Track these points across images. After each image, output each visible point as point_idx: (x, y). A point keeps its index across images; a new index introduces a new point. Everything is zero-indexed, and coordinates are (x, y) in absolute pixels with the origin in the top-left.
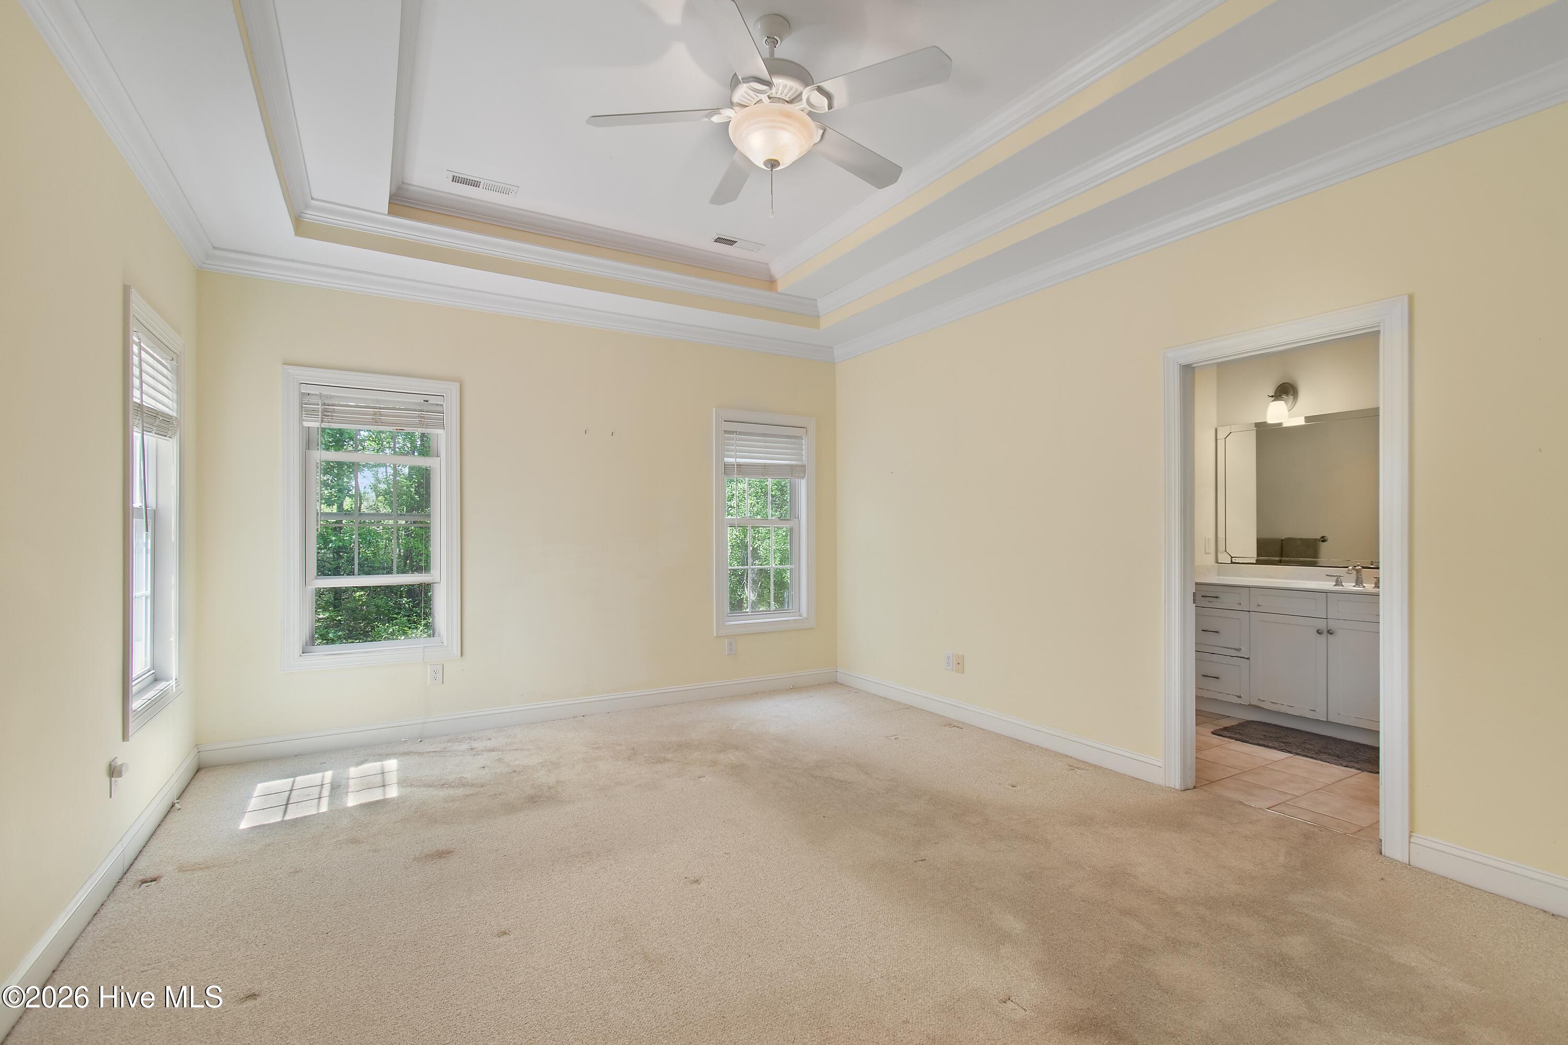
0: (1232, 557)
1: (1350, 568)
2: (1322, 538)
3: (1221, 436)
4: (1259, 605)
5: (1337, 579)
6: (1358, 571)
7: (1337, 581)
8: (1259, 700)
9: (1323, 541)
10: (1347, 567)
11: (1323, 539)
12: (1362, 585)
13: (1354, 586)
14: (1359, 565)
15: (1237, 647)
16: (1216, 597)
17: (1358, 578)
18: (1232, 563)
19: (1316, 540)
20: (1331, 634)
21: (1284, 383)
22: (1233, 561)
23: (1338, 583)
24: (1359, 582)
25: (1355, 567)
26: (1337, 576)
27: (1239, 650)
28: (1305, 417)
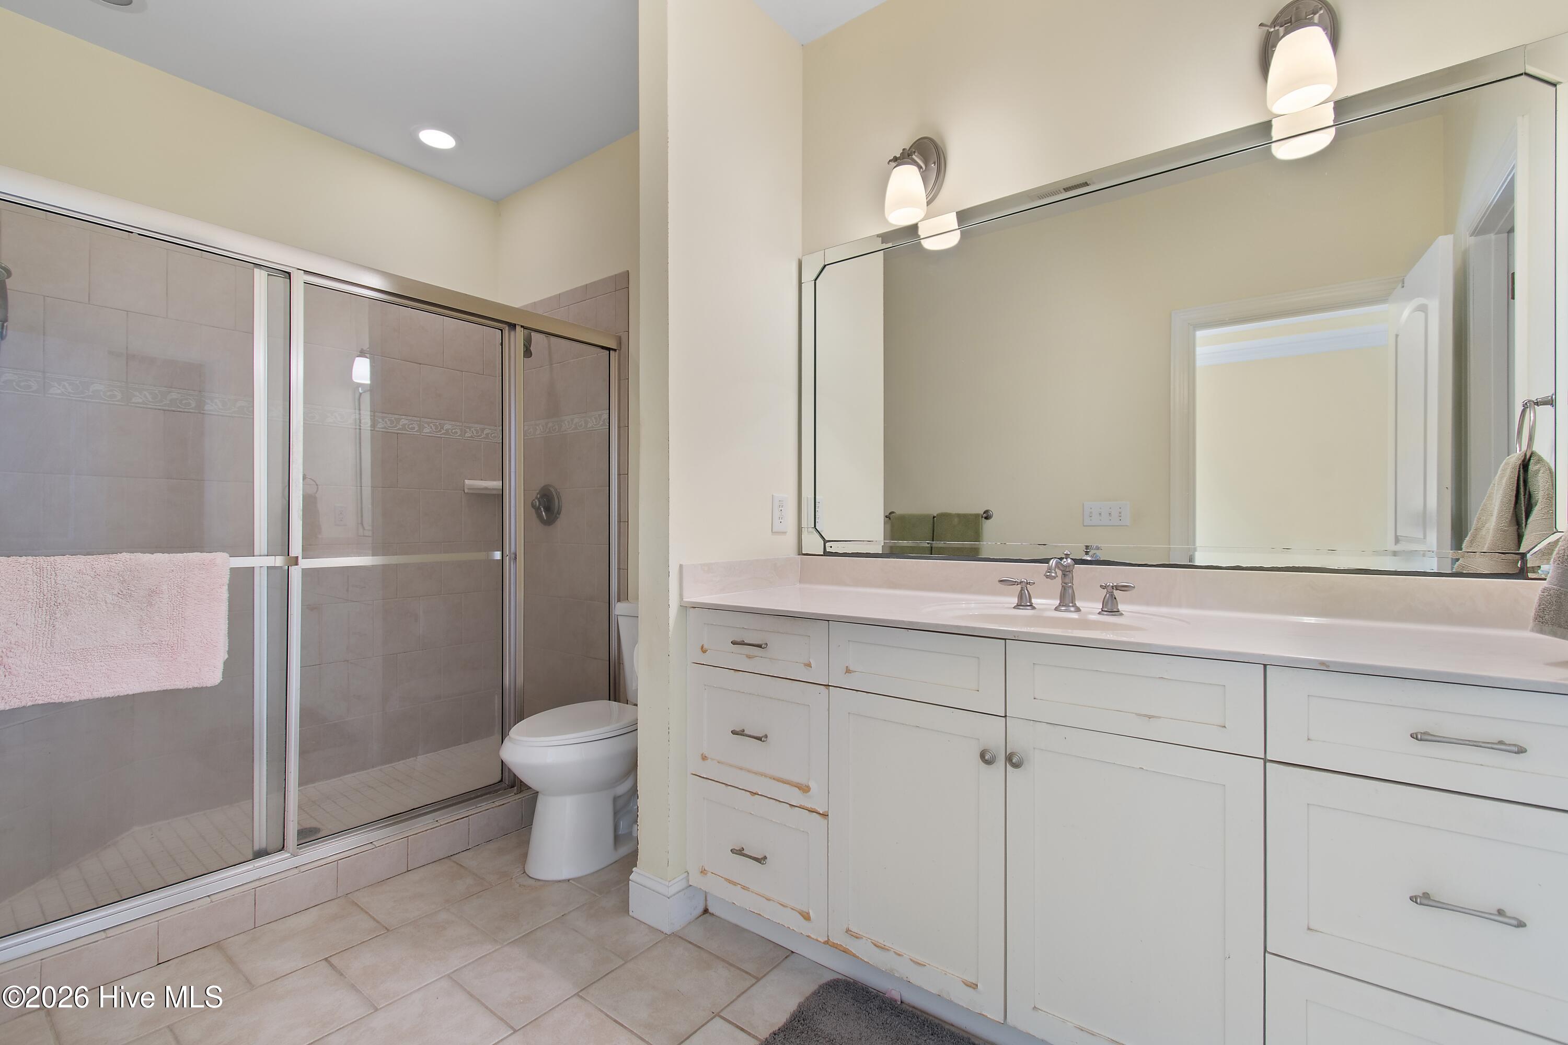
0: (825, 542)
1: (1053, 563)
2: (984, 513)
3: (808, 277)
4: (848, 671)
5: (1022, 589)
6: (1066, 572)
7: (1021, 596)
8: (848, 931)
9: (987, 518)
10: (1046, 561)
11: (987, 516)
12: (1074, 606)
13: (1056, 609)
14: (1067, 556)
15: (802, 781)
16: (760, 646)
17: (1064, 588)
18: (826, 554)
19: (977, 516)
20: (1016, 766)
21: (921, 138)
22: (828, 550)
23: (1024, 602)
24: (1067, 599)
25: (1061, 559)
26: (1021, 582)
27: (805, 789)
28: (956, 212)
